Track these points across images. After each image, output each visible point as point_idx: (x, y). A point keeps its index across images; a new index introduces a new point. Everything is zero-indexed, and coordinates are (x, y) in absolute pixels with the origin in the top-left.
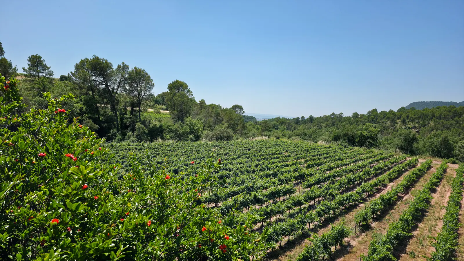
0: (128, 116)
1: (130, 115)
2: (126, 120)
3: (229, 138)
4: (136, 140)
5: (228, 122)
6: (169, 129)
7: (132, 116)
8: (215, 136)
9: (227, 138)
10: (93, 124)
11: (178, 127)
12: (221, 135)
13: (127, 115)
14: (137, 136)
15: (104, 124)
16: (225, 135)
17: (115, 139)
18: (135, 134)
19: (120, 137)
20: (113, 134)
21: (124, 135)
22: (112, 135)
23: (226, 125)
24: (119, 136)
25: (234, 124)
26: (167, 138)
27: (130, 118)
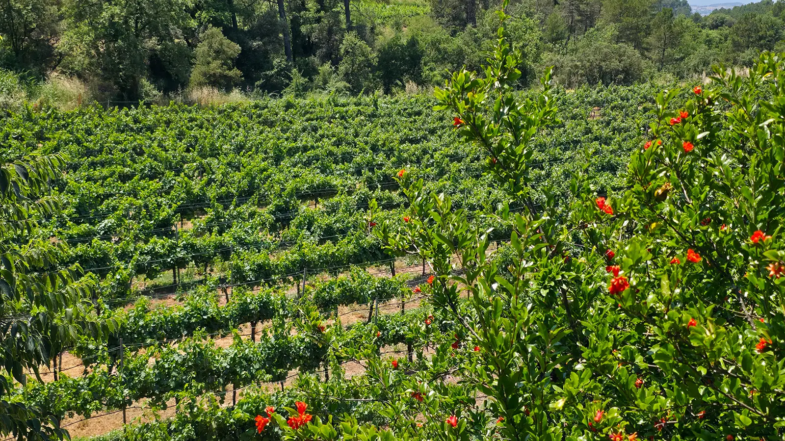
0: (311, 14)
1: (318, 11)
2: (308, 26)
3: (628, 76)
4: (345, 87)
5: (616, 19)
6: (438, 50)
7: (322, 13)
8: (581, 72)
9: (622, 76)
10: (226, 41)
11: (467, 44)
12: (601, 67)
13: (306, 10)
14: (346, 74)
15: (254, 39)
16: (615, 64)
17: (287, 85)
18: (342, 68)
19: (303, 80)
20: (281, 70)
21: (309, 72)
22: (278, 73)
23: (611, 30)
24: (298, 79)
25: (638, 26)
26: (435, 79)
27: (318, 20)
